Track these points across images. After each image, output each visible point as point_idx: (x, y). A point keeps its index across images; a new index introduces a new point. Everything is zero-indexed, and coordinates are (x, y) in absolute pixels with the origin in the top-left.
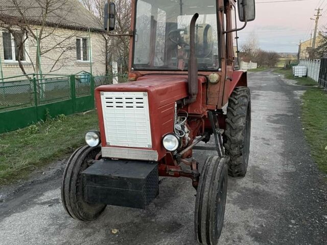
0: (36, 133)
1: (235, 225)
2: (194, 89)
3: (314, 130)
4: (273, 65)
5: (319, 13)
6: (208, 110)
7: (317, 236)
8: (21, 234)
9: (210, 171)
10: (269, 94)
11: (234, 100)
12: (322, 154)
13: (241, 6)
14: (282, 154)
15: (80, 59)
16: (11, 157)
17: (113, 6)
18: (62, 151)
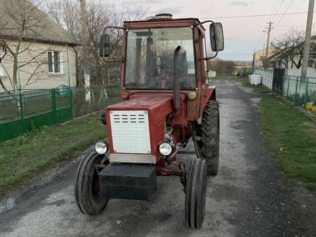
0: (25, 143)
1: (214, 213)
2: (178, 105)
3: (270, 134)
4: (231, 72)
5: (270, 26)
6: (187, 121)
7: (277, 218)
8: (40, 228)
9: (196, 170)
10: (230, 102)
11: (207, 112)
12: (278, 154)
13: (213, 39)
14: (245, 156)
15: (52, 71)
16: (9, 165)
17: (107, 37)
18: (54, 159)
